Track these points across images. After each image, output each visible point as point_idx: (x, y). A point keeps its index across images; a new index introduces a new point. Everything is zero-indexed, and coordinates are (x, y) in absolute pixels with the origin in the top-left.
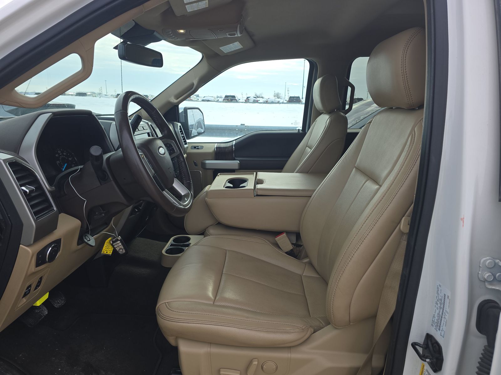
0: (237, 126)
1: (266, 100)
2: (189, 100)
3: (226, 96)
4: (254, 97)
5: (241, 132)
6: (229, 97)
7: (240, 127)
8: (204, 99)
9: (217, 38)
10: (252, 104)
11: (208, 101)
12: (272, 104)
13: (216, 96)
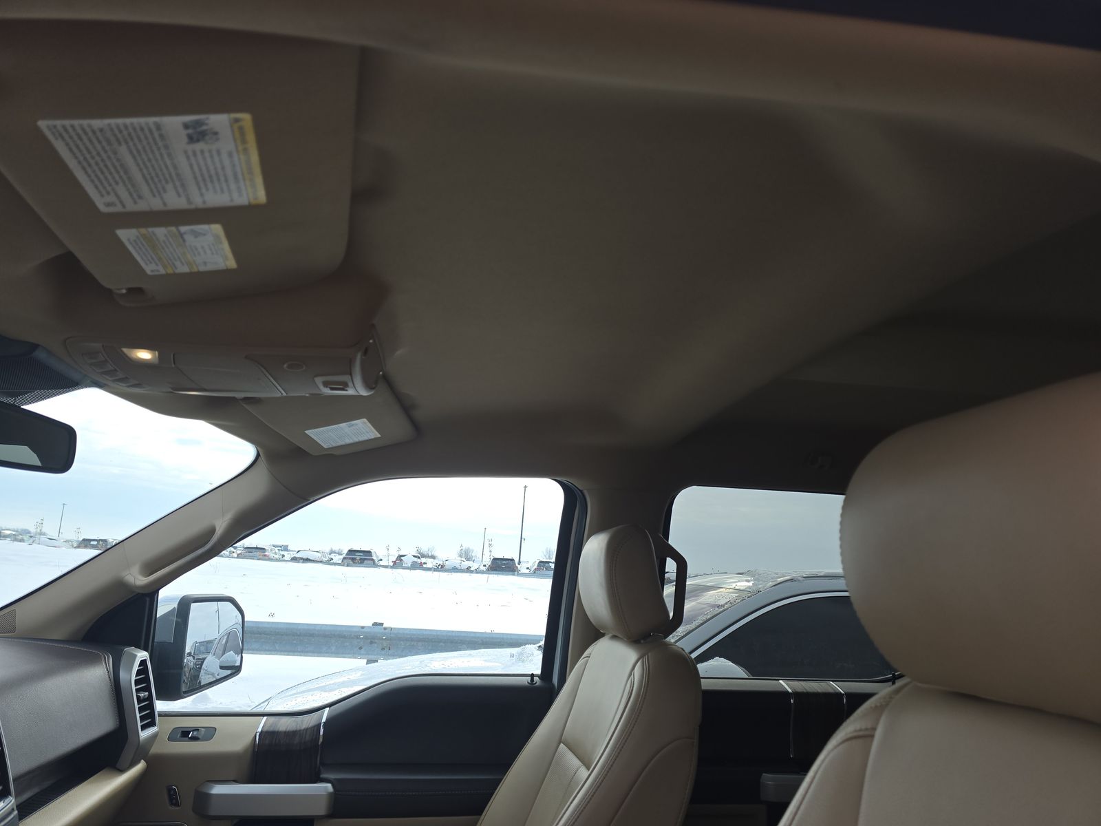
0: (363, 627)
1: (441, 563)
2: (261, 557)
3: (351, 552)
4: (414, 556)
5: (371, 643)
6: (357, 554)
7: (369, 630)
8: (298, 555)
9: (285, 394)
10: (409, 571)
11: (307, 560)
12: (455, 572)
13: (327, 550)
